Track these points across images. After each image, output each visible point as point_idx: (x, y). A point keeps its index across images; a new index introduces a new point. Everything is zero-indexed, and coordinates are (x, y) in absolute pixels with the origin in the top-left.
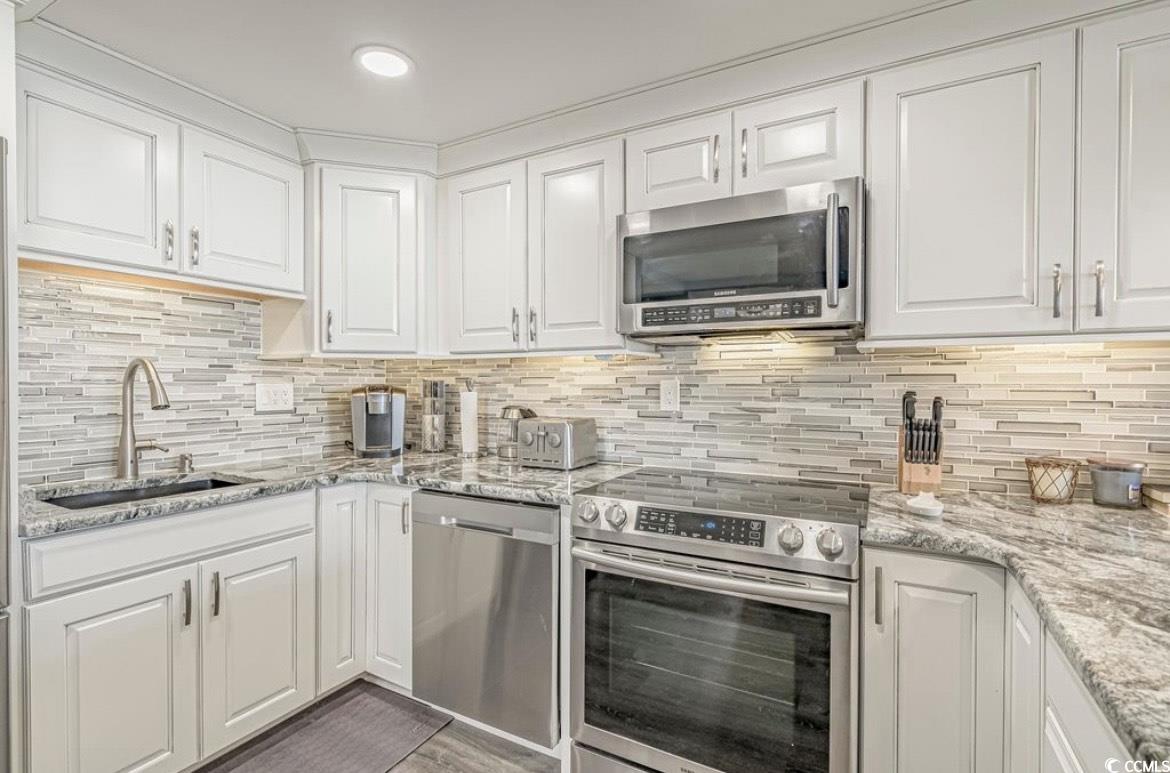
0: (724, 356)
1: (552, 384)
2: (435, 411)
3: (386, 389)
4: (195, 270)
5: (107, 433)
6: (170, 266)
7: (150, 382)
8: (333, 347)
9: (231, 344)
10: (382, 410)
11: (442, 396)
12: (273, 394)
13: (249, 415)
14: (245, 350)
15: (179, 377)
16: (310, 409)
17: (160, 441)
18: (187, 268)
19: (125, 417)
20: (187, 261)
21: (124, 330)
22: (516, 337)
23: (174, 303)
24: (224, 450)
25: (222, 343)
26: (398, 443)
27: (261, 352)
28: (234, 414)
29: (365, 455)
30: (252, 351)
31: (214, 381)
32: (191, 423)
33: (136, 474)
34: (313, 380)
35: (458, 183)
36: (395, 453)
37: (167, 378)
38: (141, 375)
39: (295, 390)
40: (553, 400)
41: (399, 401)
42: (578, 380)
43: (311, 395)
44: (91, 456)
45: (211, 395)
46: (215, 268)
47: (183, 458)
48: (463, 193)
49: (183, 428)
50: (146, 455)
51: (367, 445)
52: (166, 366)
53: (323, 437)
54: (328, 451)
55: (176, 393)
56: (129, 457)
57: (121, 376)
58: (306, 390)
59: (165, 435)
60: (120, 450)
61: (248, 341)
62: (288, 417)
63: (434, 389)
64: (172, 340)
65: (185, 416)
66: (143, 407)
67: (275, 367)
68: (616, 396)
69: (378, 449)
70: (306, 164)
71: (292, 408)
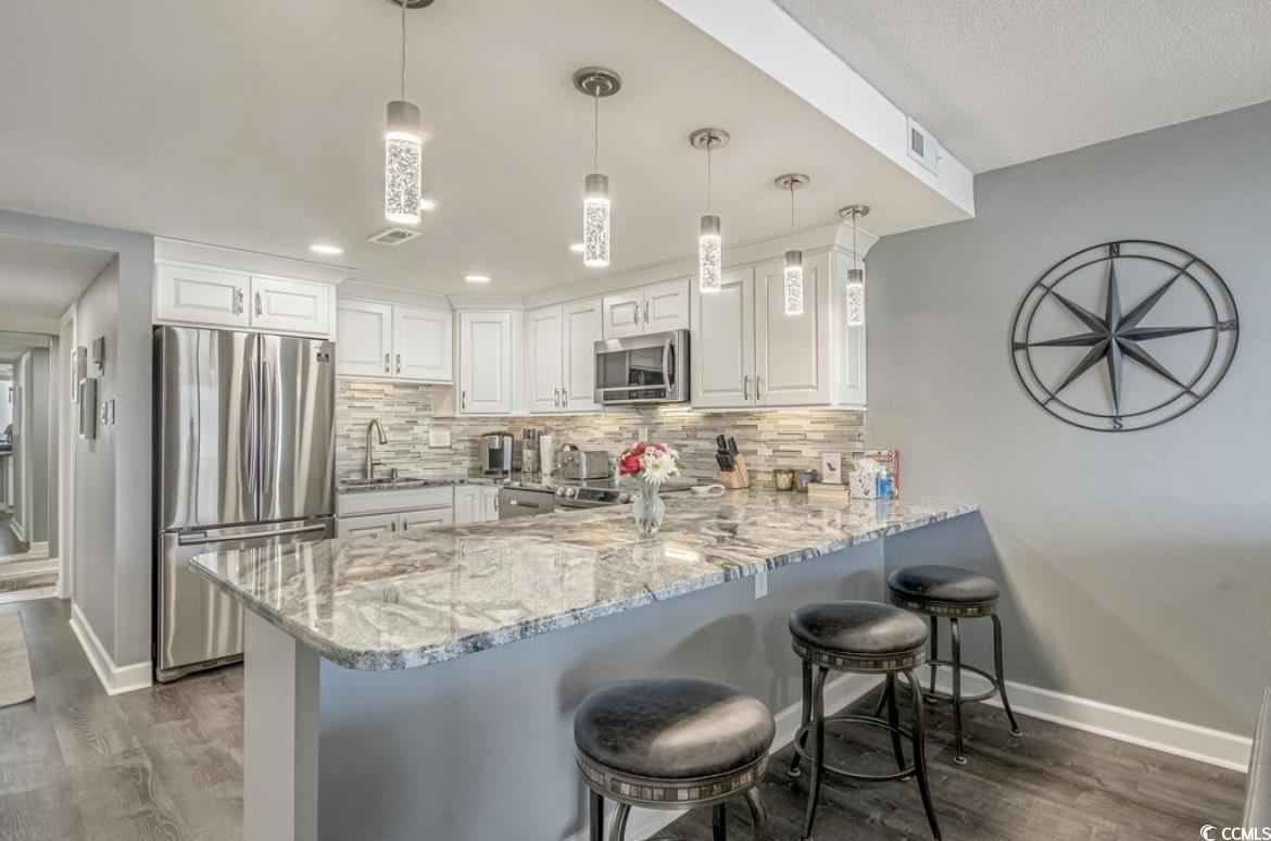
0: (667, 414)
1: (591, 431)
2: (529, 448)
3: (499, 434)
4: (399, 375)
5: (360, 455)
6: (388, 374)
7: (379, 431)
8: (466, 410)
9: (417, 409)
10: (497, 447)
11: (533, 438)
12: (440, 437)
13: (426, 449)
14: (423, 413)
15: (392, 429)
16: (461, 446)
17: (383, 461)
18: (394, 375)
19: (367, 449)
20: (395, 372)
21: (365, 404)
22: (557, 404)
23: (389, 390)
24: (412, 467)
25: (412, 409)
26: (507, 466)
27: (431, 413)
28: (419, 448)
29: (488, 473)
30: (427, 413)
31: (407, 430)
32: (397, 452)
33: (372, 476)
34: (462, 428)
35: (533, 315)
36: (506, 472)
37: (386, 429)
38: (374, 428)
39: (451, 434)
40: (591, 441)
41: (508, 441)
42: (603, 428)
43: (461, 438)
44: (353, 467)
45: (407, 437)
46: (409, 374)
47: (393, 470)
48: (536, 321)
49: (392, 455)
50: (376, 468)
51: (490, 467)
52: (385, 423)
53: (467, 463)
54: (472, 472)
55: (390, 436)
56: (369, 468)
57: (366, 428)
58: (458, 435)
59: (386, 458)
60: (364, 466)
61: (426, 408)
62: (447, 451)
63: (527, 434)
64: (388, 409)
65: (394, 449)
66: (375, 444)
67: (441, 422)
68: (618, 437)
69: (495, 470)
70: (453, 311)
71: (448, 444)
